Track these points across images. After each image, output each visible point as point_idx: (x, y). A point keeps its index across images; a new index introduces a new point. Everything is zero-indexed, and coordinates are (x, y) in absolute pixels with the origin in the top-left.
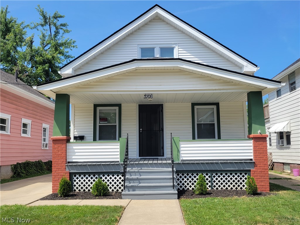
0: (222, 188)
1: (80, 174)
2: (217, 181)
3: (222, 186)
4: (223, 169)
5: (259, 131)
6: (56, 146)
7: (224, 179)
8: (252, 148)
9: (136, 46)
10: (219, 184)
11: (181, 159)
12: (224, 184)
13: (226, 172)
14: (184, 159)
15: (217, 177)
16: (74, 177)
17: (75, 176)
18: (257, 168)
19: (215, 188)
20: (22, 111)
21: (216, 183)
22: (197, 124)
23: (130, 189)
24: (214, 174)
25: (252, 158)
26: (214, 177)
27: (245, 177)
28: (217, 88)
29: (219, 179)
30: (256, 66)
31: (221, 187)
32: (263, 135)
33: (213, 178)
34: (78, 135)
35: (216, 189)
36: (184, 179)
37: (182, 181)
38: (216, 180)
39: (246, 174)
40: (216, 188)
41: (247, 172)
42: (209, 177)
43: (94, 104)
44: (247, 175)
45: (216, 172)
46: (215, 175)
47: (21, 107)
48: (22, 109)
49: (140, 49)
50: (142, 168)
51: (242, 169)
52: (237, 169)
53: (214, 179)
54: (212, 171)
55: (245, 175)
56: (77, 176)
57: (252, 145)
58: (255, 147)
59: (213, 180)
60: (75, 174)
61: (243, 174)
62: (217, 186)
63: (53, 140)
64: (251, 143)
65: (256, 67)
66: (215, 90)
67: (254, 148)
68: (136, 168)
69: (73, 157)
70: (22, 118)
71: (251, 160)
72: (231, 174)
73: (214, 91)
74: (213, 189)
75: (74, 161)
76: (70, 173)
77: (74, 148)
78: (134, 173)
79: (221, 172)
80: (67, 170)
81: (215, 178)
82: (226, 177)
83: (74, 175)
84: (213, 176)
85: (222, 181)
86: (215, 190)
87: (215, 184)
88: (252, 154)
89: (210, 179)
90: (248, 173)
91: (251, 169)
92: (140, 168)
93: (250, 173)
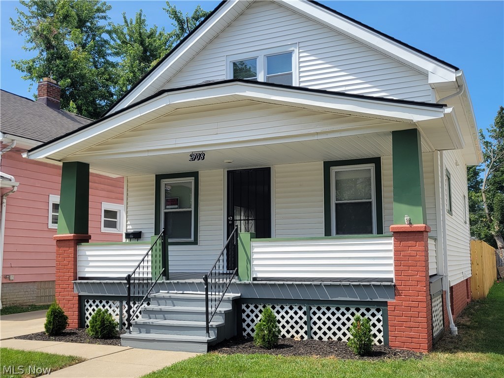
0: (329, 338)
1: (94, 298)
2: (320, 323)
3: (330, 334)
4: (330, 299)
5: (406, 218)
6: (62, 250)
7: (334, 319)
8: (392, 254)
9: (224, 58)
10: (325, 329)
11: (254, 276)
12: (334, 329)
13: (338, 304)
14: (259, 275)
15: (319, 314)
16: (86, 303)
17: (88, 302)
18: (402, 299)
19: (316, 338)
20: (103, 190)
21: (317, 326)
22: (337, 204)
23: (142, 330)
24: (314, 309)
25: (392, 276)
26: (315, 313)
27: (376, 318)
28: (319, 130)
29: (324, 318)
30: (457, 69)
31: (327, 336)
32: (414, 225)
33: (312, 316)
34: (132, 231)
35: (318, 340)
36: (259, 316)
37: (255, 318)
38: (317, 321)
39: (378, 310)
40: (318, 336)
41: (381, 306)
42: (305, 313)
43: (156, 175)
44: (381, 313)
45: (319, 303)
46: (317, 311)
47: (100, 184)
48: (102, 186)
49: (232, 65)
50: (185, 292)
51: (369, 300)
52: (358, 299)
53: (315, 318)
54: (310, 302)
55: (376, 313)
56: (91, 302)
57: (392, 247)
58: (397, 252)
59: (312, 321)
60: (88, 298)
61: (373, 311)
62: (320, 333)
63: (57, 240)
64: (390, 244)
65: (454, 71)
66: (317, 134)
67: (395, 255)
68: (175, 292)
69: (87, 270)
70: (103, 203)
71: (391, 280)
72: (348, 310)
73: (316, 138)
74: (312, 338)
75: (87, 275)
76: (80, 297)
77: (88, 253)
78: (164, 301)
79: (328, 304)
80: (76, 292)
81: (317, 316)
82: (338, 314)
83: (86, 300)
84: (312, 311)
85: (329, 324)
86: (315, 340)
87: (315, 328)
88: (392, 268)
89: (305, 318)
90: (381, 308)
91: (389, 300)
92: (181, 292)
93: (386, 308)
